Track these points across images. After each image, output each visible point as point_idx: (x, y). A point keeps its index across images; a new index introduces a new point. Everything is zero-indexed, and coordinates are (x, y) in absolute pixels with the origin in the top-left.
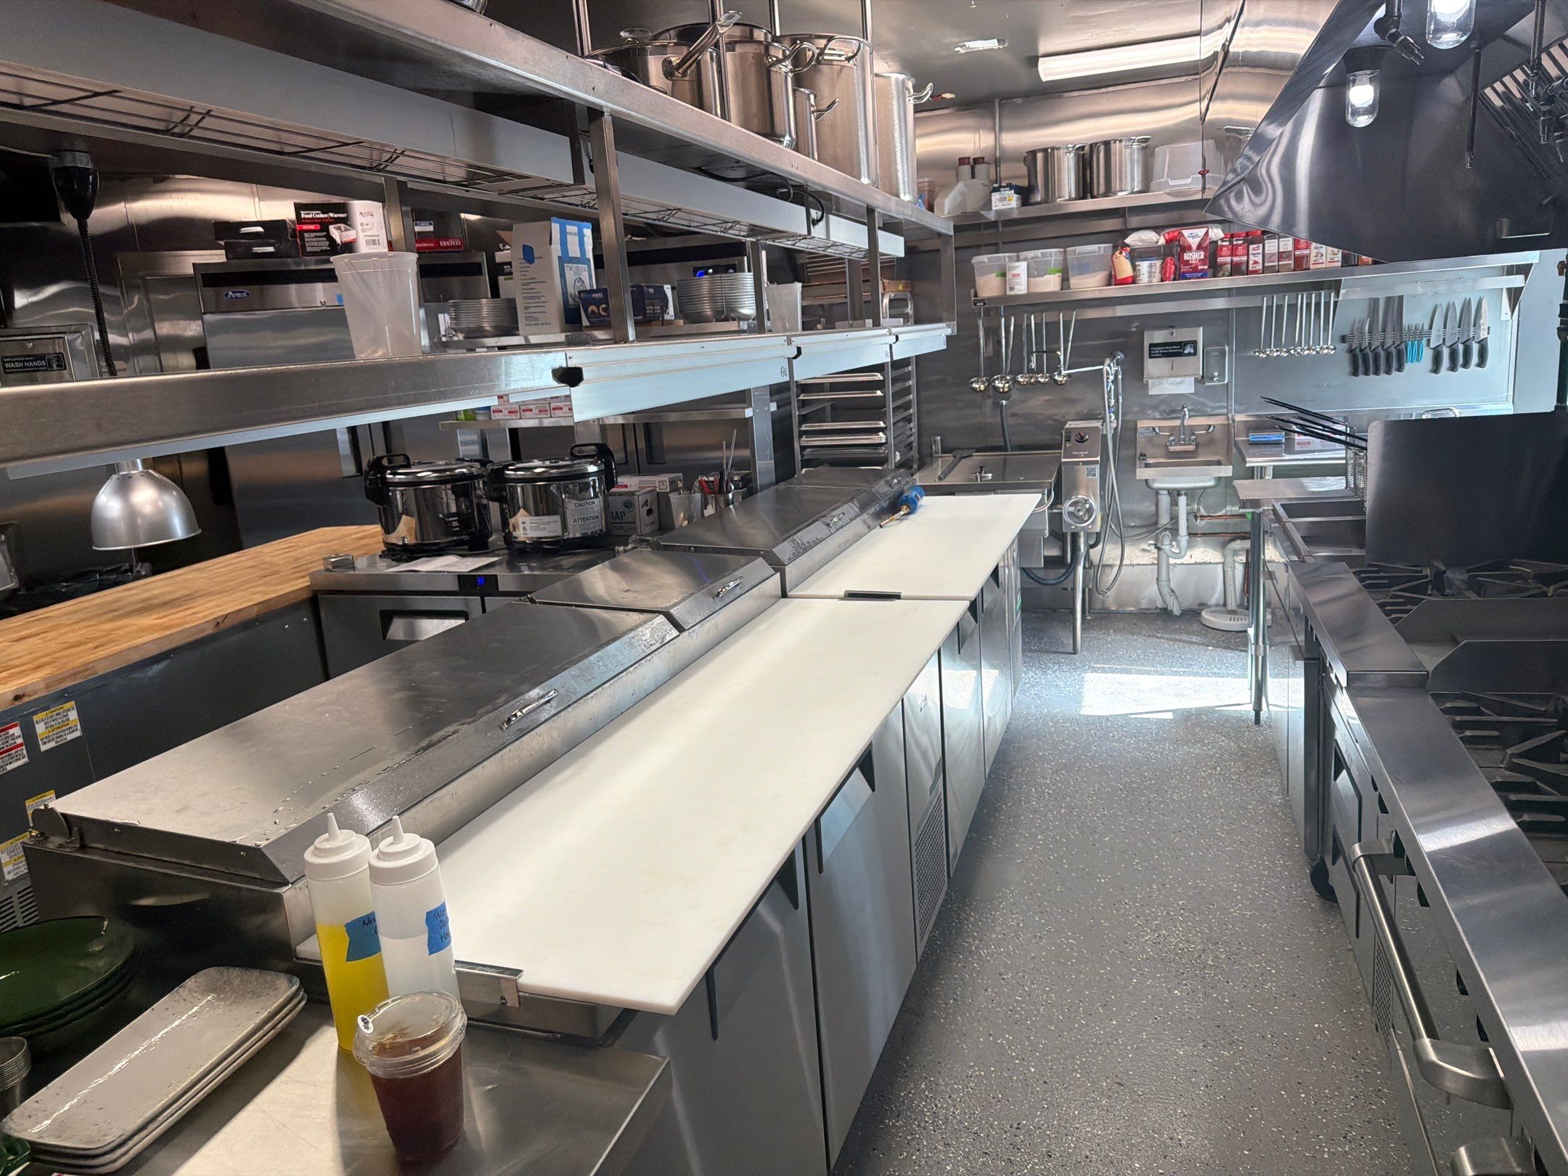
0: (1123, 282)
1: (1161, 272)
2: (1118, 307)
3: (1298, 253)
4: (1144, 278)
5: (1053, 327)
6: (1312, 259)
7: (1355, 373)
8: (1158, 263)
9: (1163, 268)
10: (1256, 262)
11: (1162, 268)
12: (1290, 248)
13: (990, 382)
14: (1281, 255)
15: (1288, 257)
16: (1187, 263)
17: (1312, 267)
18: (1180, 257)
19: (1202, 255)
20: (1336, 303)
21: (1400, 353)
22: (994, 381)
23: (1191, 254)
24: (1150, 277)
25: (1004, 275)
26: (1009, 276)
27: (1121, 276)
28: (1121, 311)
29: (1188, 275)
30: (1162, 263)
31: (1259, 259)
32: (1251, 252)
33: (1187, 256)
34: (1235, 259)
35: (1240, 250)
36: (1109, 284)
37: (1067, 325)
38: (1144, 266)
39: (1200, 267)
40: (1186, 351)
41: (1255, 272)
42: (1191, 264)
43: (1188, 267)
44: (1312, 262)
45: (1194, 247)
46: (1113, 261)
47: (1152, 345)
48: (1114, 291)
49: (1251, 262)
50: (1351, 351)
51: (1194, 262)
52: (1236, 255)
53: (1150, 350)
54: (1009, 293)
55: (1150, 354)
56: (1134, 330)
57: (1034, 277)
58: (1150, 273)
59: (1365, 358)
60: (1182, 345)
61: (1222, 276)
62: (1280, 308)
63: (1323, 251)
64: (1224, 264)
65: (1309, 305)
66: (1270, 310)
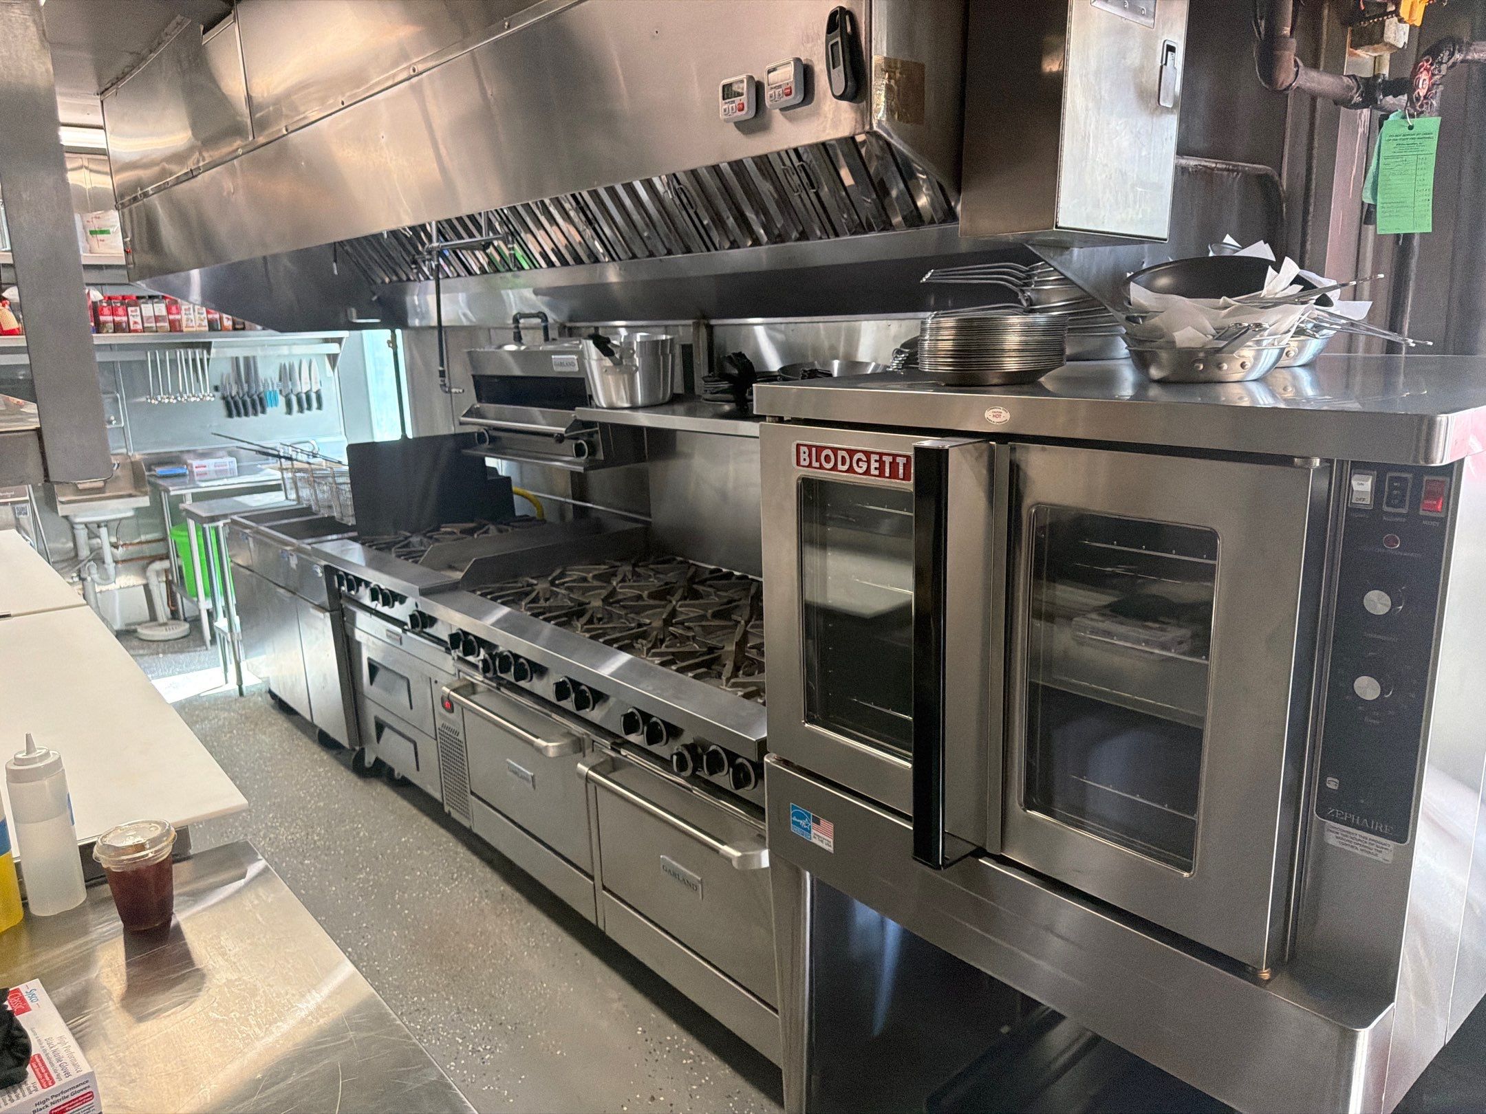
0: (10, 333)
3: (171, 317)
6: (184, 323)
7: (230, 415)
10: (135, 323)
12: (164, 313)
14: (157, 319)
15: (164, 321)
17: (185, 330)
20: (208, 360)
21: (261, 400)
27: (6, 327)
31: (139, 320)
32: (130, 313)
34: (117, 319)
35: (120, 311)
41: (136, 331)
44: (184, 325)
49: (132, 323)
50: (224, 398)
52: (117, 315)
56: (21, 378)
59: (236, 404)
61: (107, 332)
62: (163, 362)
63: (192, 317)
64: (105, 323)
65: (187, 361)
66: (154, 362)
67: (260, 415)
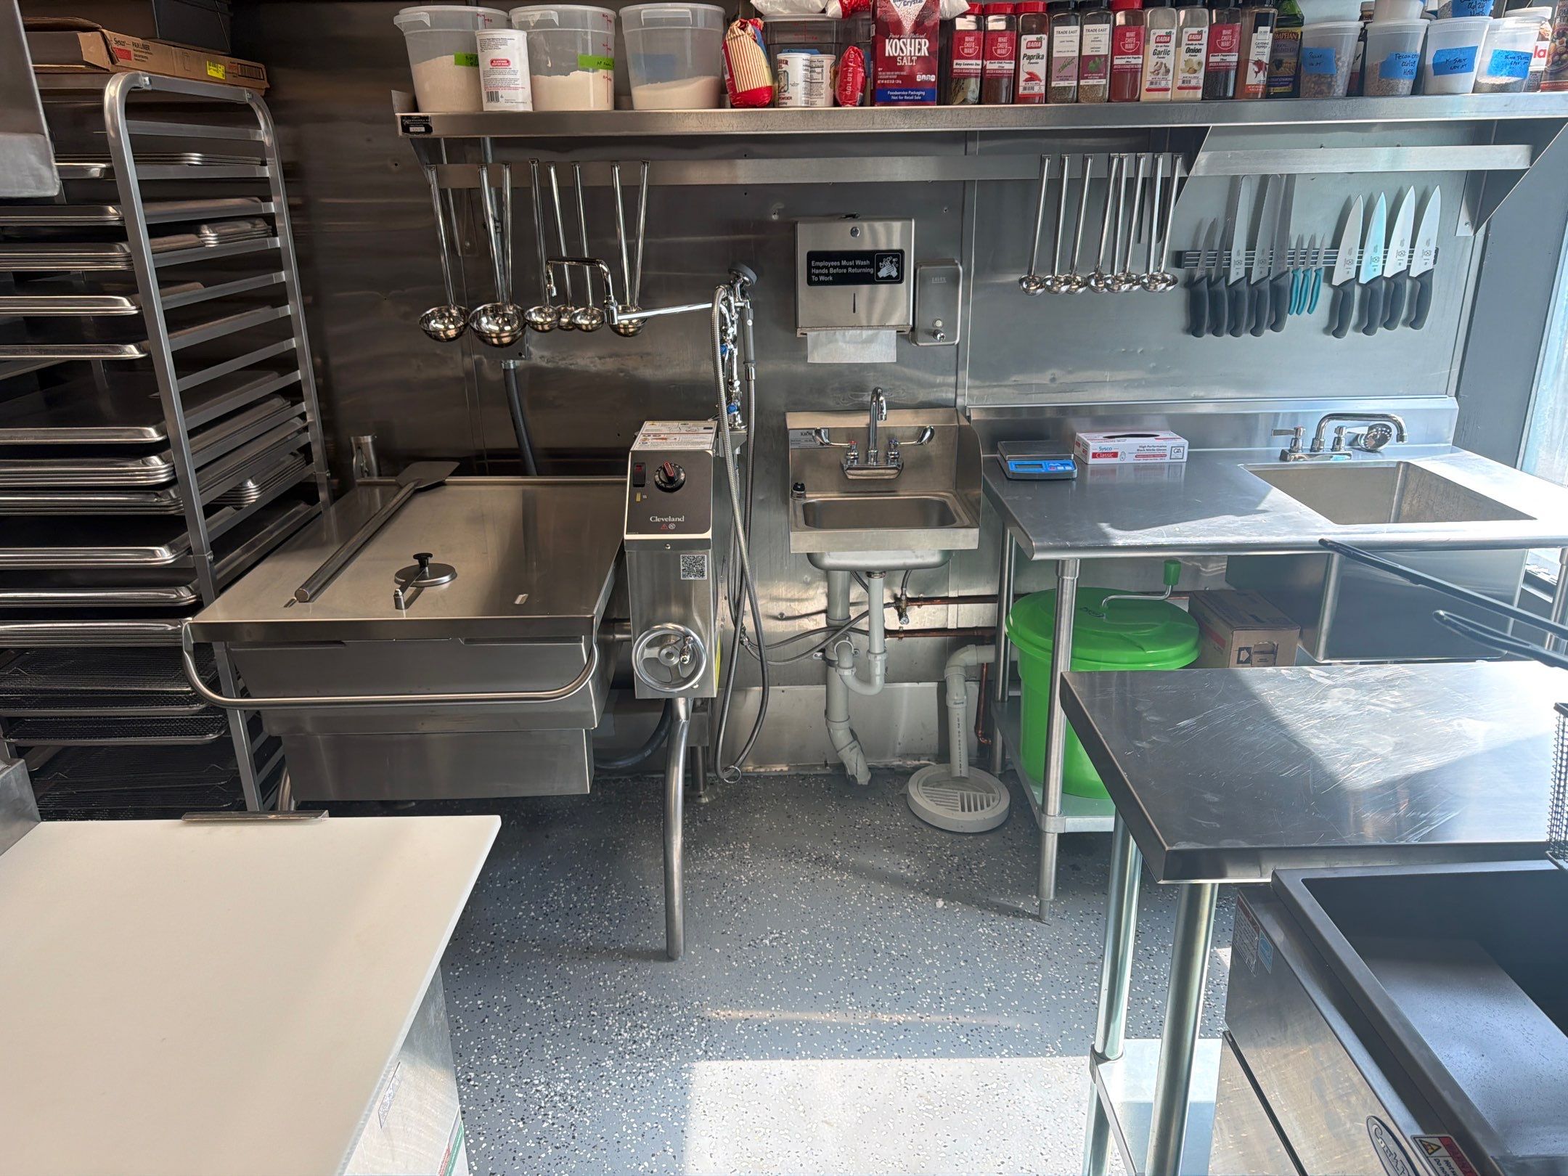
0: (752, 99)
1: (833, 85)
2: (741, 162)
3: (1119, 61)
4: (797, 95)
5: (600, 199)
6: (1147, 79)
7: (1194, 328)
8: (827, 61)
9: (839, 74)
10: (1032, 77)
11: (836, 73)
12: (1104, 49)
13: (468, 318)
14: (1085, 64)
15: (1098, 72)
16: (891, 63)
17: (1145, 96)
18: (876, 48)
19: (923, 47)
20: (1182, 181)
21: (1278, 294)
22: (477, 318)
23: (900, 43)
24: (810, 93)
25: (473, 61)
26: (484, 64)
27: (744, 85)
28: (746, 172)
29: (894, 94)
30: (836, 63)
31: (1040, 69)
32: (1023, 51)
33: (891, 48)
34: (992, 66)
35: (1003, 46)
36: (720, 105)
37: (631, 193)
38: (797, 63)
39: (919, 78)
40: (883, 273)
41: (1026, 99)
42: (901, 68)
43: (894, 74)
44: (1146, 85)
45: (908, 25)
46: (725, 47)
47: (812, 256)
48: (730, 121)
49: (1023, 76)
50: (1190, 284)
51: (906, 62)
52: (993, 58)
53: (809, 267)
54: (489, 107)
55: (809, 275)
56: (775, 217)
57: (550, 73)
58: (810, 82)
59: (1215, 298)
60: (875, 257)
61: (964, 102)
62: (1076, 184)
63: (1169, 61)
64: (965, 76)
65: (1131, 182)
66: (1055, 184)
67: (1268, 333)
